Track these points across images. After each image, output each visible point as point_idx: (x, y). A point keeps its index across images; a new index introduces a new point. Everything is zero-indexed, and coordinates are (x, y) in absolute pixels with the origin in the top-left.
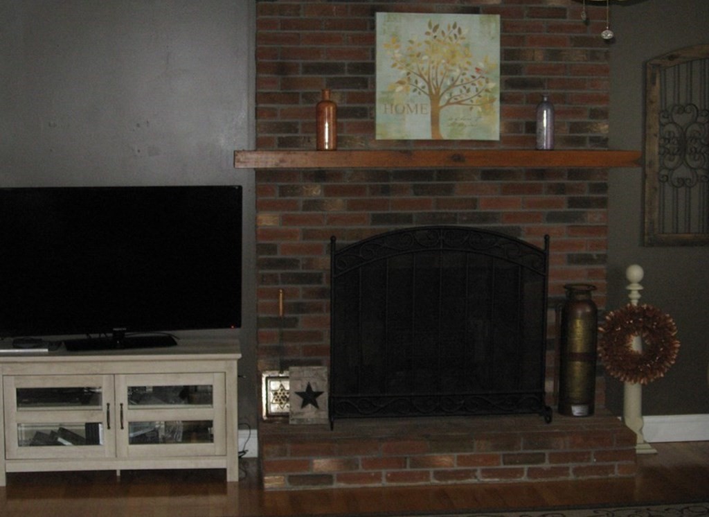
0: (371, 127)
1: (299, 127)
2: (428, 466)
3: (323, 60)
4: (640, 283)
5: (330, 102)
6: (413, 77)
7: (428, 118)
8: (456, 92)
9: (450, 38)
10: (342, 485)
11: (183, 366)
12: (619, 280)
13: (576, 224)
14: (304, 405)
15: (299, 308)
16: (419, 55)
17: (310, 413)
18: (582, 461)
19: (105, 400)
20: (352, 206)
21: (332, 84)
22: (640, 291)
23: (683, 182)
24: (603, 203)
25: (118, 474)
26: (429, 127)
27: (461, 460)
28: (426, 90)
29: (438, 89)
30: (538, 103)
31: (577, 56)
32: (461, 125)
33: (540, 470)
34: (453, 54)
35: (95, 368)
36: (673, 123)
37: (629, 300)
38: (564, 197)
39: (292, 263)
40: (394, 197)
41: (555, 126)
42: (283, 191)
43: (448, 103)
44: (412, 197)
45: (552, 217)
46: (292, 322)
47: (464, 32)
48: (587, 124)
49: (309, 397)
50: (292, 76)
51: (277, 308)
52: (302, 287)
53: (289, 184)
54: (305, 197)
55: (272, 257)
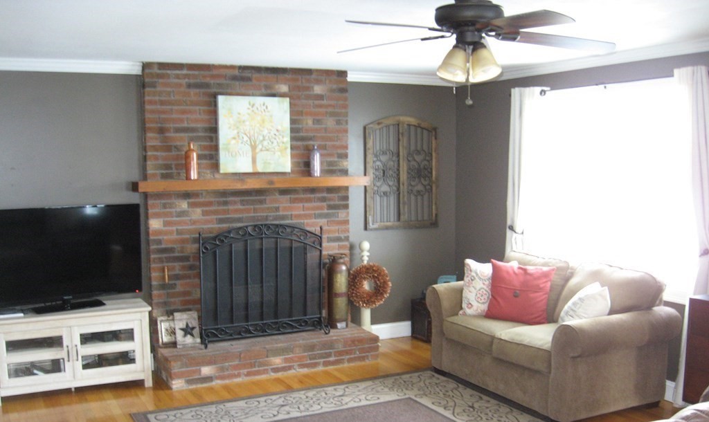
0: (217, 165)
1: (173, 166)
2: (267, 365)
3: (185, 125)
4: (369, 251)
5: (193, 150)
6: (241, 135)
7: (251, 160)
8: (265, 143)
9: (262, 112)
10: (219, 382)
11: (111, 318)
13: (333, 219)
14: (185, 335)
15: (177, 277)
16: (244, 122)
17: (189, 339)
18: (351, 354)
19: (65, 342)
20: (204, 213)
21: (192, 139)
22: (368, 256)
23: (385, 193)
24: (346, 207)
25: (73, 390)
26: (251, 164)
27: (286, 360)
28: (249, 142)
29: (255, 142)
30: (311, 150)
31: (330, 123)
32: (269, 163)
33: (329, 361)
34: (263, 121)
35: (58, 324)
36: (379, 160)
37: (363, 261)
38: (325, 204)
39: (171, 250)
40: (231, 207)
41: (321, 164)
42: (165, 206)
43: (261, 150)
44: (239, 207)
45: (320, 216)
46: (173, 286)
47: (269, 108)
48: (335, 162)
49: (187, 331)
50: (167, 135)
51: (164, 278)
52: (177, 265)
53: (169, 201)
54: (178, 210)
55: (159, 247)
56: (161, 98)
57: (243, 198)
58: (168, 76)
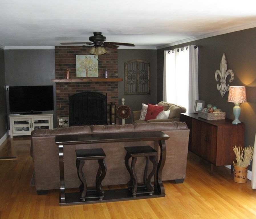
0: (76, 75)
1: (63, 75)
3: (67, 63)
4: (124, 101)
5: (68, 71)
6: (83, 66)
7: (86, 73)
8: (90, 68)
9: (89, 59)
11: (43, 117)
12: (121, 101)
13: (112, 91)
14: (65, 123)
15: (64, 107)
16: (84, 62)
17: (66, 125)
19: (30, 123)
20: (72, 89)
21: (68, 68)
22: (124, 103)
23: (131, 84)
24: (117, 88)
26: (86, 75)
28: (85, 68)
29: (87, 68)
30: (105, 70)
31: (112, 62)
32: (91, 74)
34: (90, 62)
35: (28, 117)
36: (129, 73)
37: (122, 105)
38: (110, 87)
39: (62, 99)
40: (80, 87)
41: (108, 75)
42: (60, 86)
43: (89, 70)
44: (83, 87)
45: (108, 90)
46: (63, 109)
47: (92, 58)
48: (113, 74)
49: (66, 122)
50: (62, 66)
51: (60, 107)
52: (64, 103)
53: (62, 85)
54: (64, 87)
55: (59, 98)
56: (60, 56)
57: (84, 84)
58: (62, 50)
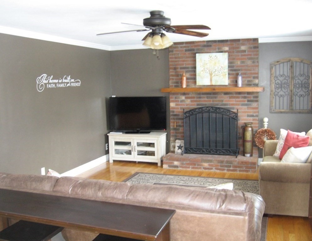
0: (195, 82)
1: (179, 83)
2: (201, 166)
3: (184, 66)
4: (268, 122)
5: (185, 76)
6: (205, 69)
7: (209, 80)
8: (216, 73)
9: (215, 59)
10: (181, 169)
12: (261, 122)
13: (249, 106)
14: (178, 149)
15: (180, 126)
16: (207, 64)
17: (180, 151)
18: (241, 168)
19: (132, 144)
20: (192, 101)
21: (187, 72)
22: (267, 125)
23: (281, 96)
24: (257, 101)
25: (137, 162)
26: (209, 82)
27: (209, 165)
28: (209, 72)
29: (212, 72)
30: (237, 74)
31: (249, 62)
32: (218, 81)
33: (230, 169)
34: (215, 63)
35: (130, 137)
36: (278, 79)
37: (264, 127)
38: (246, 99)
39: (178, 115)
40: (202, 99)
41: (243, 81)
42: (176, 98)
43: (214, 76)
44: (206, 99)
45: (243, 105)
46: (178, 129)
47: (218, 58)
48: (252, 80)
49: (180, 147)
50: (177, 70)
51: (174, 126)
52: (180, 121)
53: (177, 96)
54: (181, 100)
55: (173, 113)
56: (176, 56)
57: (208, 96)
58: (178, 47)
